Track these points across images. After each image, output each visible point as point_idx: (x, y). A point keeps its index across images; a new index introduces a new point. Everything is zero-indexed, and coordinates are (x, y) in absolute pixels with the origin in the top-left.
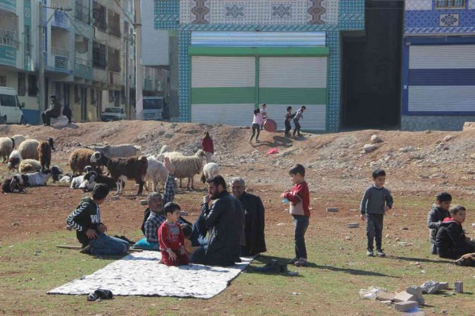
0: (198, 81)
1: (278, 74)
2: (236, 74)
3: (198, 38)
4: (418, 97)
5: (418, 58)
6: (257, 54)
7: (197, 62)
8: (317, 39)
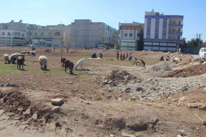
0: (122, 45)
1: (130, 44)
2: (126, 44)
3: (122, 40)
4: (145, 48)
5: (145, 43)
6: (128, 42)
7: (122, 43)
8: (134, 41)
